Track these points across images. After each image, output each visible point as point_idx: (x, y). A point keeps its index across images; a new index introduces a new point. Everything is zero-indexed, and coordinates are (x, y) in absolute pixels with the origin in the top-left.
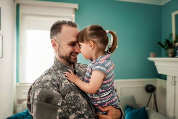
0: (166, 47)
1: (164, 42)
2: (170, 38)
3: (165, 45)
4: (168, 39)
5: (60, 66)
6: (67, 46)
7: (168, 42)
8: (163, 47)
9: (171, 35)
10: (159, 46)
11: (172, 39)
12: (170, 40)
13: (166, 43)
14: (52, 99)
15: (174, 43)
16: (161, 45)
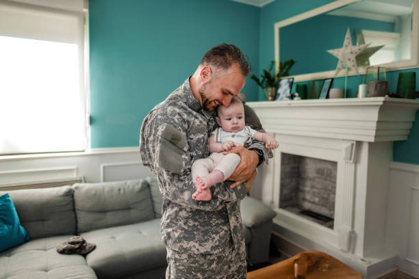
0: (264, 85)
1: (262, 76)
2: (271, 69)
3: (263, 81)
4: (268, 70)
5: (190, 101)
6: (219, 90)
7: (267, 75)
8: (260, 84)
9: (273, 63)
10: (253, 82)
11: (275, 71)
12: (271, 73)
13: (264, 78)
14: (179, 140)
15: (276, 79)
16: (257, 80)
